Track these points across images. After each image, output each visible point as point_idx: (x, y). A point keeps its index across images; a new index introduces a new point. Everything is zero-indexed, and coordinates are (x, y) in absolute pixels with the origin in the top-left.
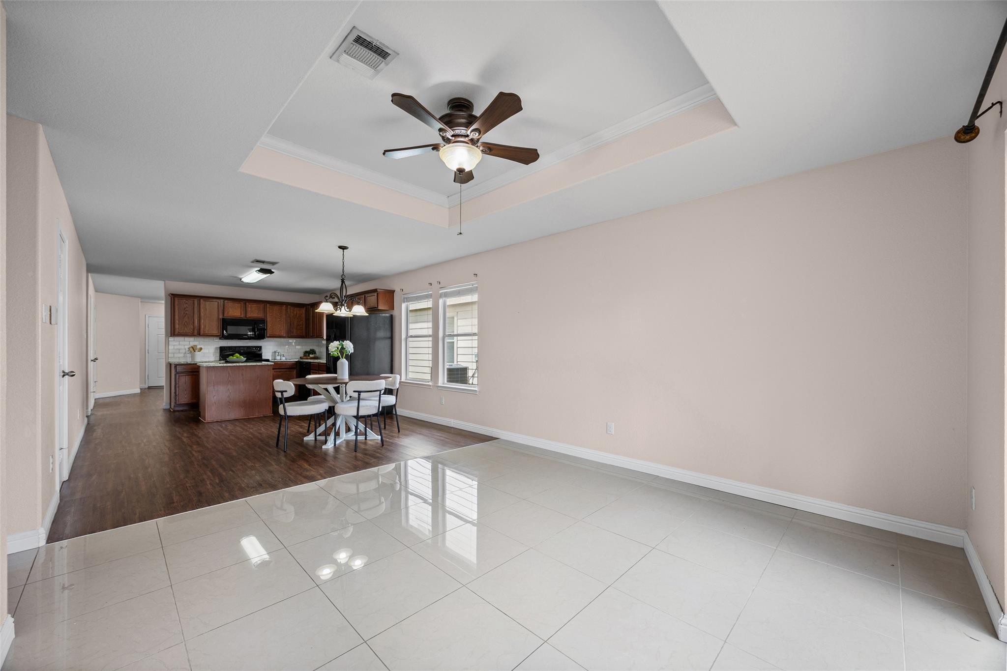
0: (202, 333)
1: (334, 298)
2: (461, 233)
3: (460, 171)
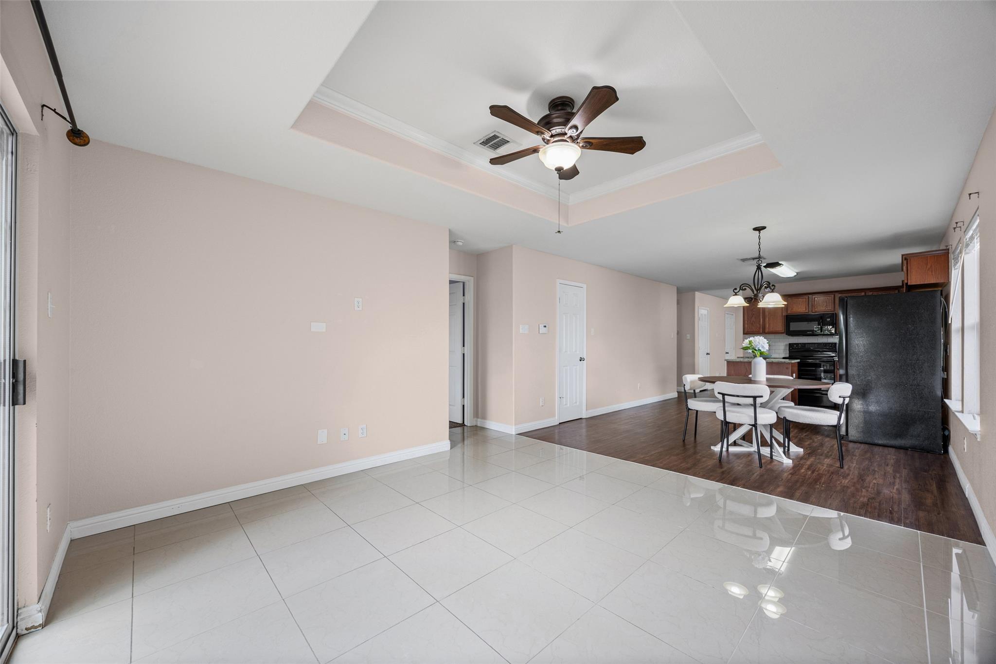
0: (767, 330)
1: (745, 289)
2: (559, 232)
3: (559, 170)
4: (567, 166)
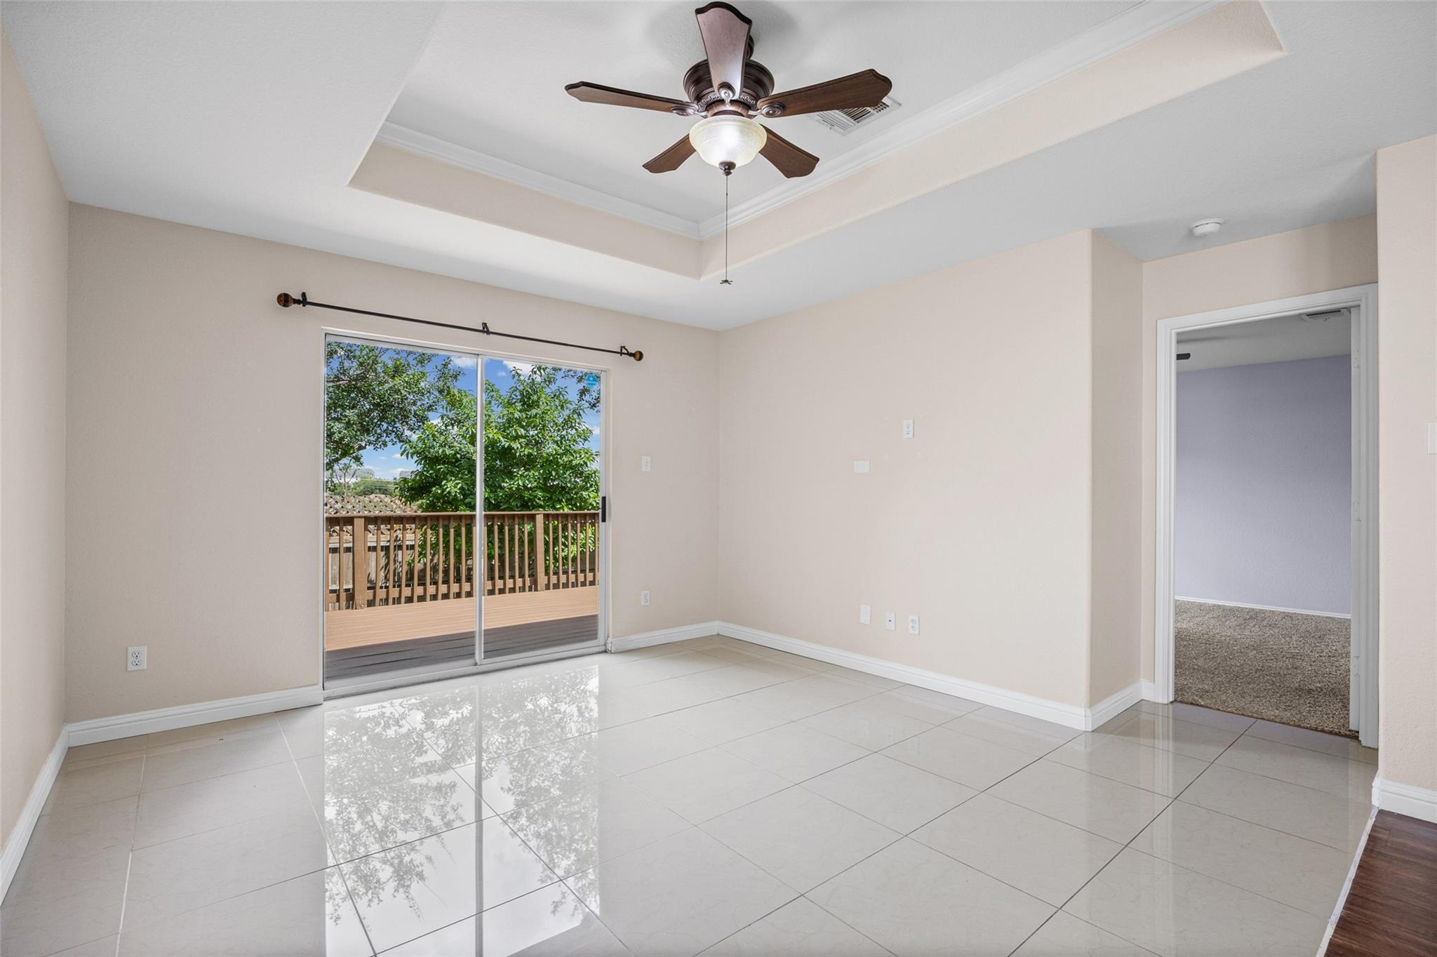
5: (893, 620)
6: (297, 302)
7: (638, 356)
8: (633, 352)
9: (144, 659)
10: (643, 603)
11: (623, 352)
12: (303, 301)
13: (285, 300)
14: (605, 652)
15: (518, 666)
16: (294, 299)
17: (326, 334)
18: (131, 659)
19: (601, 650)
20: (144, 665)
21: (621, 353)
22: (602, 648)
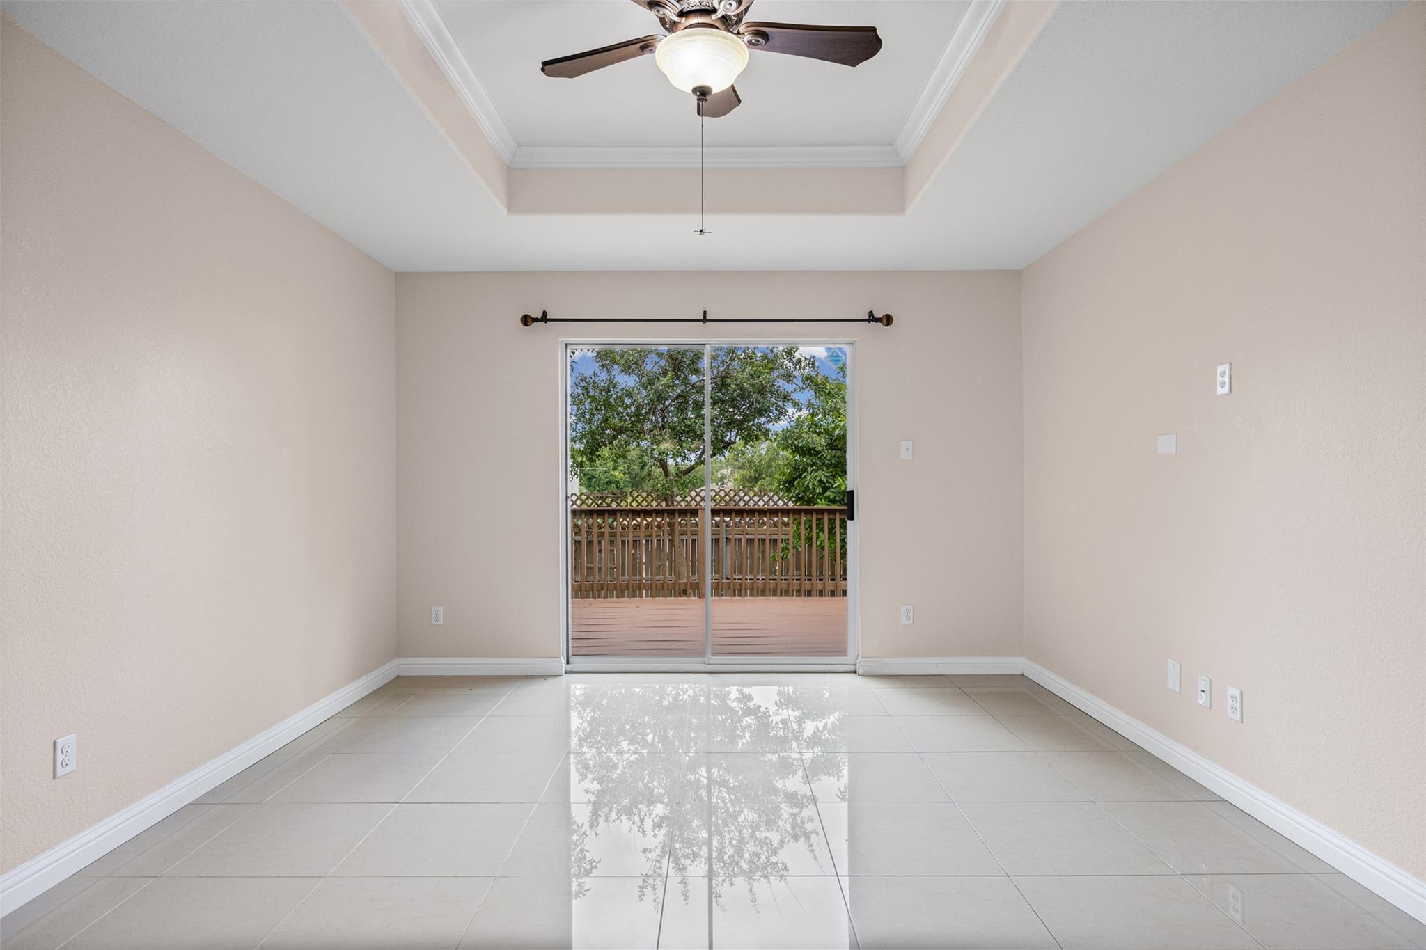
3: (702, 92)
4: (718, 86)
5: (1208, 691)
6: (536, 320)
7: (885, 321)
8: (881, 317)
9: (441, 616)
10: (903, 621)
11: (872, 318)
12: (544, 318)
13: (526, 320)
14: (855, 672)
15: (749, 672)
16: (533, 319)
17: (566, 345)
18: (433, 616)
19: (849, 670)
20: (441, 622)
21: (869, 321)
22: (851, 668)
